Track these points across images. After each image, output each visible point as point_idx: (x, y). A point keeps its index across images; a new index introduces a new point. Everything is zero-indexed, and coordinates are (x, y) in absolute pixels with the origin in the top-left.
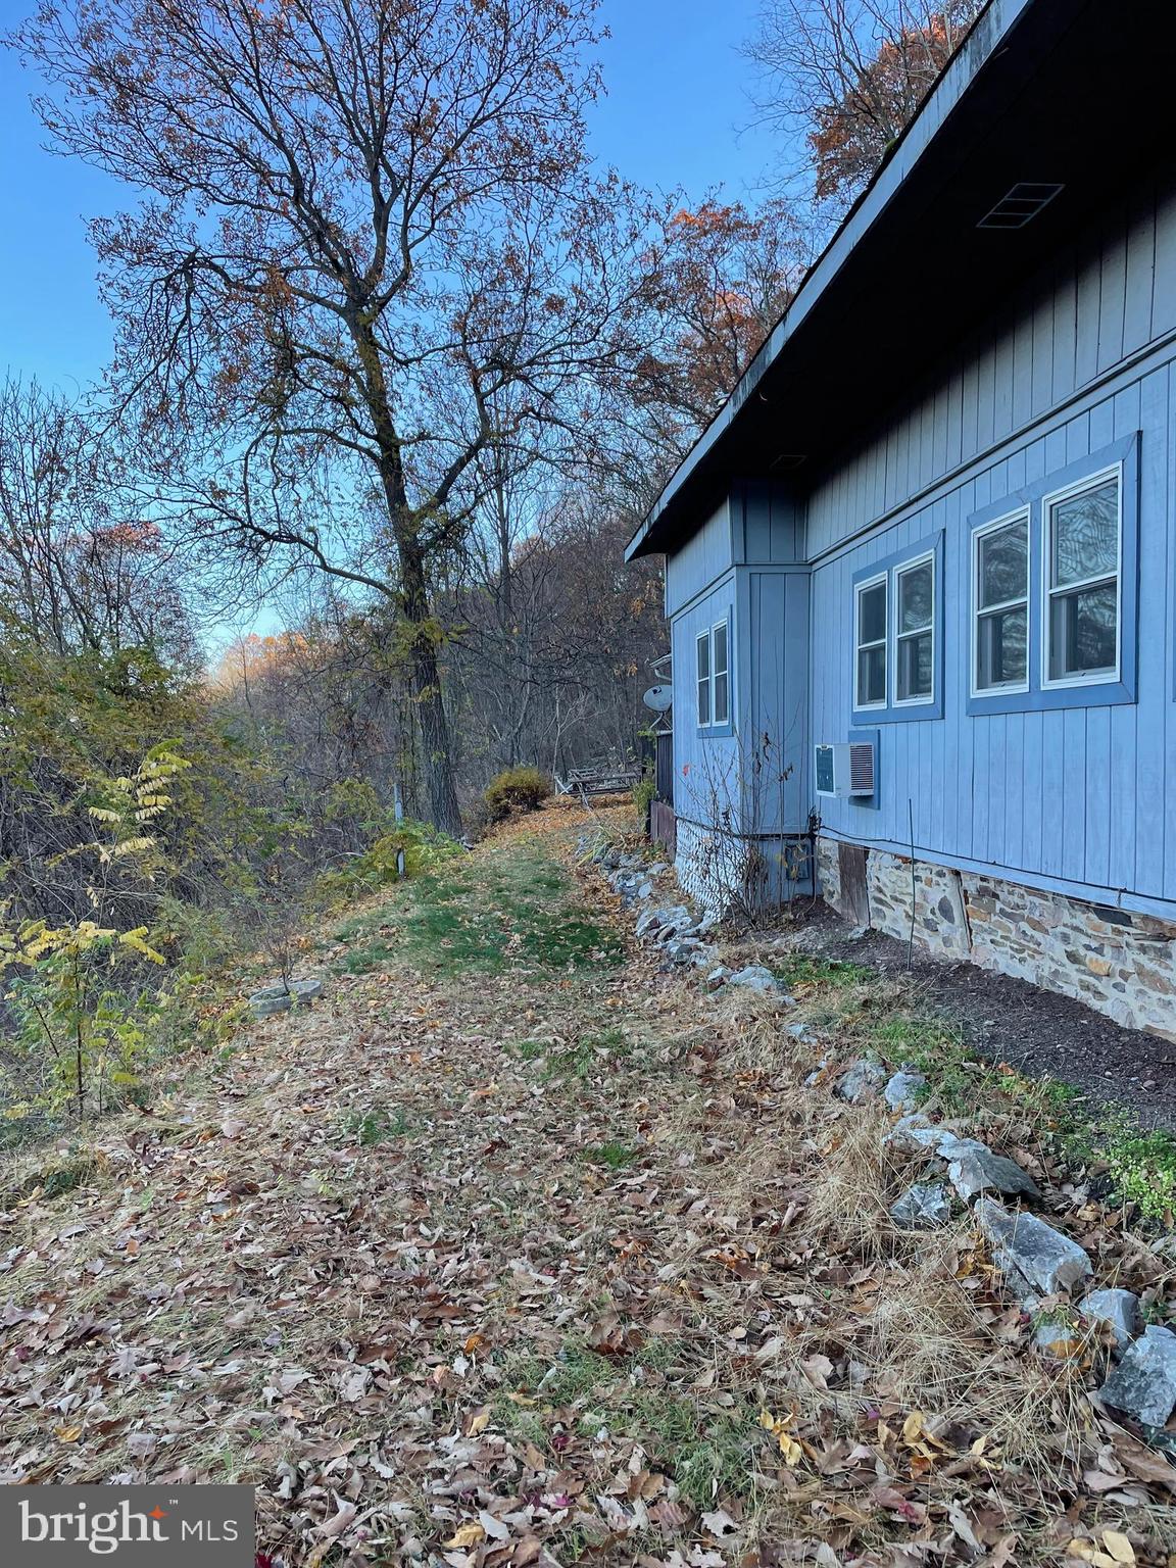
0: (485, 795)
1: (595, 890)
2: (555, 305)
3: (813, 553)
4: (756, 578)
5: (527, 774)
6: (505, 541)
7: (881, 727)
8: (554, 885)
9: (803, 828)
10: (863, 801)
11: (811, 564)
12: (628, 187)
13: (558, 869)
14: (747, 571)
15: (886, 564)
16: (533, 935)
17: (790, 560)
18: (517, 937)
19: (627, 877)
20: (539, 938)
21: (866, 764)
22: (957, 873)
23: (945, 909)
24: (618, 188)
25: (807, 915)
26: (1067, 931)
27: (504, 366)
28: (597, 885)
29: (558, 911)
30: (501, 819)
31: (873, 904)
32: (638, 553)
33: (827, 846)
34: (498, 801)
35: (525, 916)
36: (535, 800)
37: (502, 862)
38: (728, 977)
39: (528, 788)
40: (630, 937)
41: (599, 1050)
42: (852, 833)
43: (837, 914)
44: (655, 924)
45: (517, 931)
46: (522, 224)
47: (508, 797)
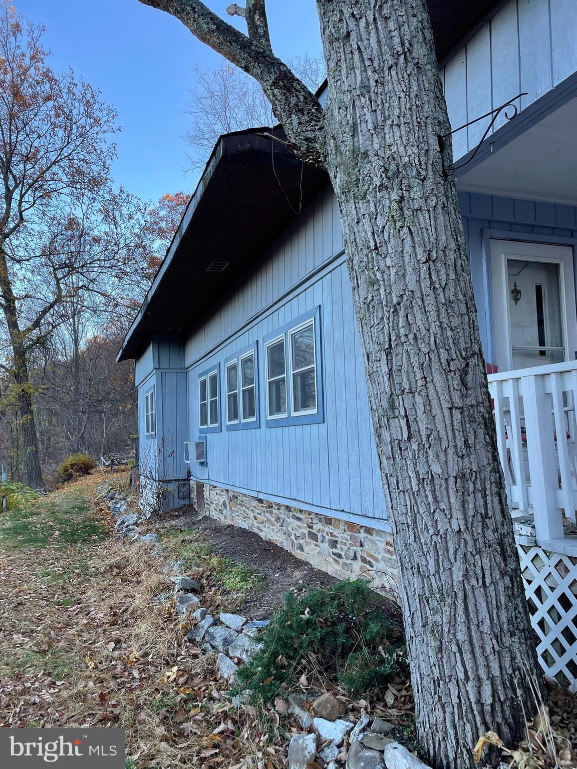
0: (60, 469)
1: (102, 510)
2: (97, 240)
3: (187, 365)
4: (164, 374)
5: (84, 456)
6: (76, 341)
7: (207, 435)
8: (81, 509)
9: (184, 476)
10: (202, 464)
11: (187, 369)
12: (129, 195)
13: (86, 501)
14: (160, 371)
15: (206, 373)
16: (65, 531)
17: (179, 367)
18: (57, 532)
19: (116, 503)
20: (67, 532)
21: (202, 450)
22: (227, 491)
23: (224, 504)
24: (124, 196)
25: (183, 513)
26: (253, 508)
27: (70, 267)
28: (103, 507)
29: (81, 520)
30: (68, 480)
31: (206, 506)
32: (120, 360)
33: (193, 483)
34: (67, 471)
35: (63, 524)
36: (87, 470)
37: (58, 501)
38: (139, 539)
39: (83, 464)
40: (112, 529)
41: (75, 571)
42: (200, 477)
43: (196, 511)
44: (123, 522)
45: (58, 530)
46: (80, 205)
47: (72, 469)
